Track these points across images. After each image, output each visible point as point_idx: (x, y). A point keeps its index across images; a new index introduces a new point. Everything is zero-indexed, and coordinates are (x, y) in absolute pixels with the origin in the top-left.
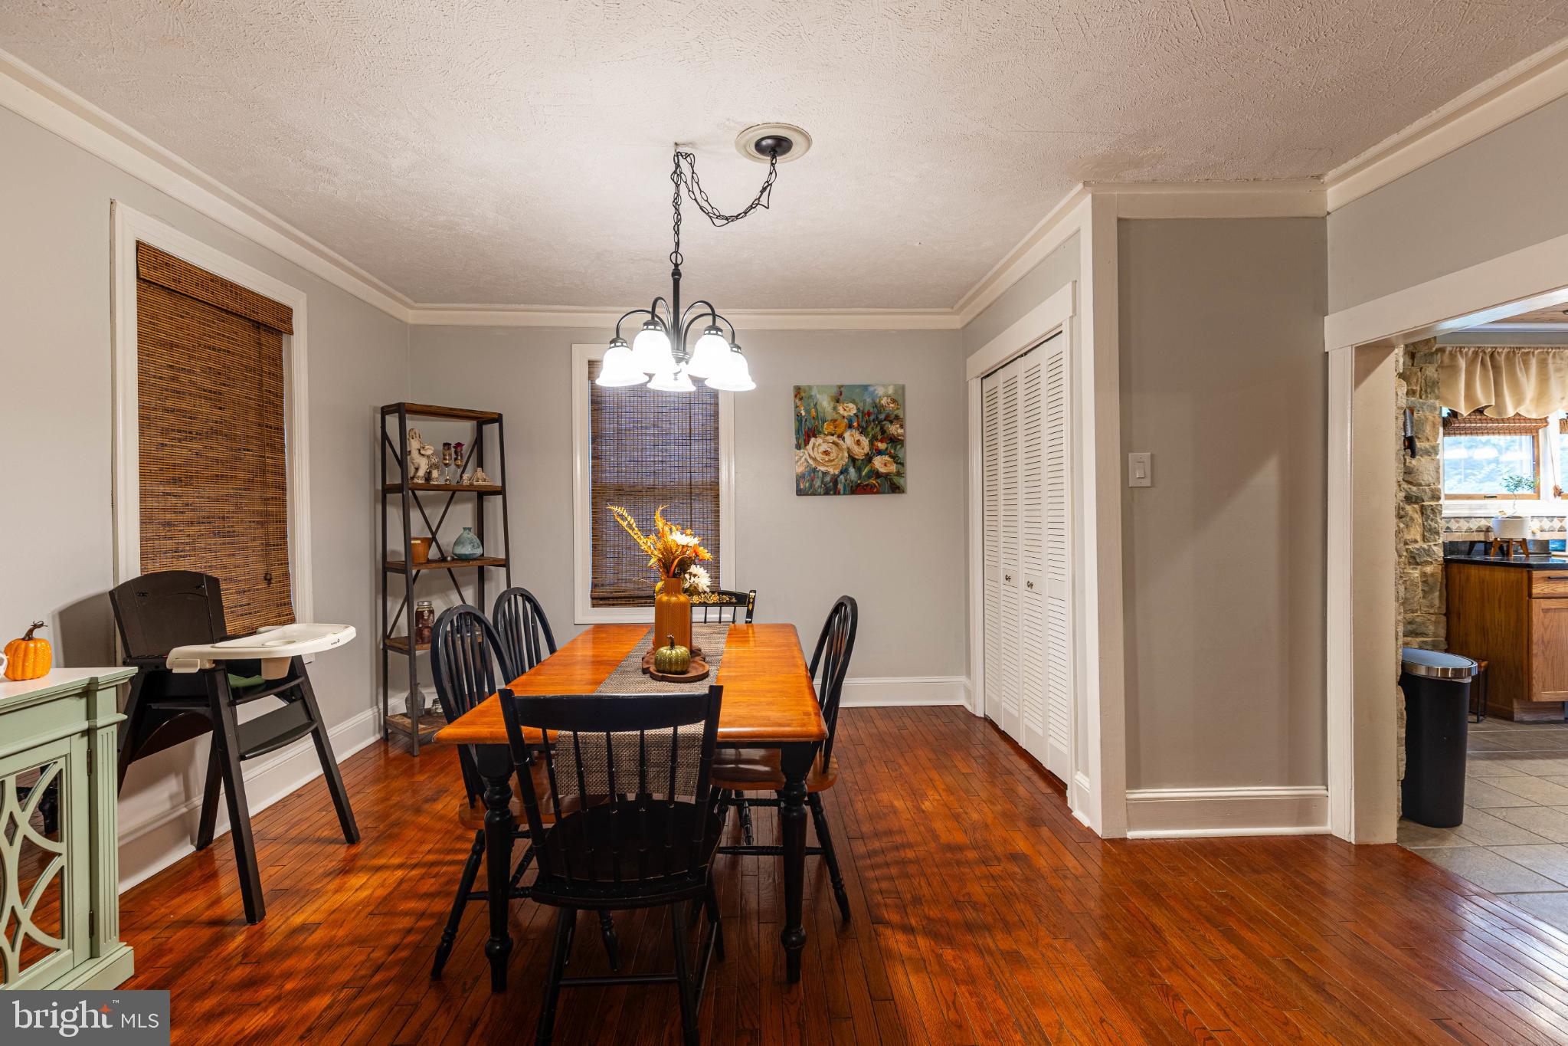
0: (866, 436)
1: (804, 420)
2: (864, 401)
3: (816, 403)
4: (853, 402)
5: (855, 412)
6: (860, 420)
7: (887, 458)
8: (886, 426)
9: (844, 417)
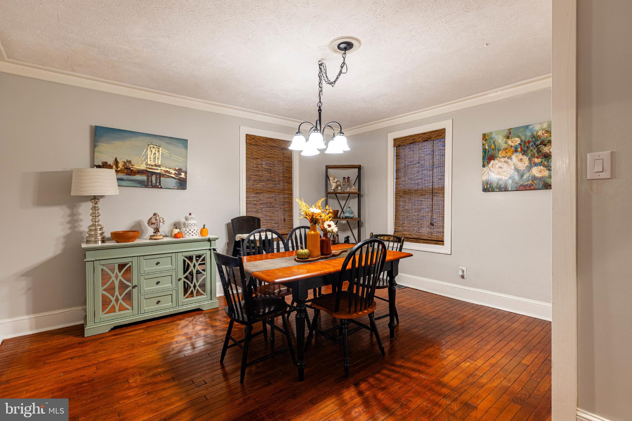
0: (527, 155)
1: (487, 151)
2: (526, 136)
3: (495, 141)
4: (518, 137)
5: (519, 142)
6: (523, 146)
7: (542, 167)
8: (541, 148)
9: (512, 146)
